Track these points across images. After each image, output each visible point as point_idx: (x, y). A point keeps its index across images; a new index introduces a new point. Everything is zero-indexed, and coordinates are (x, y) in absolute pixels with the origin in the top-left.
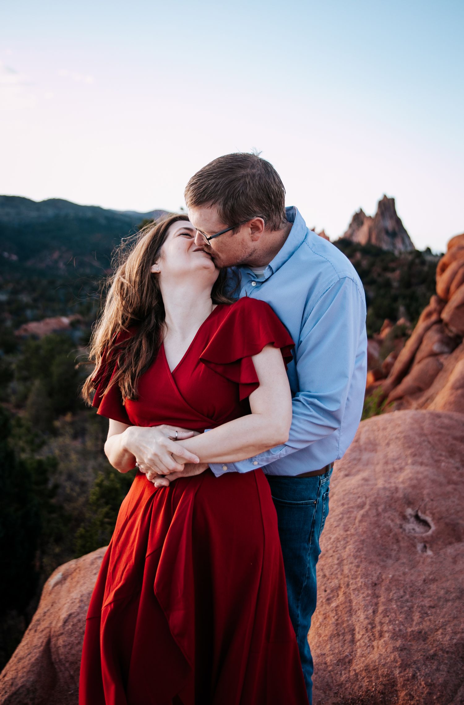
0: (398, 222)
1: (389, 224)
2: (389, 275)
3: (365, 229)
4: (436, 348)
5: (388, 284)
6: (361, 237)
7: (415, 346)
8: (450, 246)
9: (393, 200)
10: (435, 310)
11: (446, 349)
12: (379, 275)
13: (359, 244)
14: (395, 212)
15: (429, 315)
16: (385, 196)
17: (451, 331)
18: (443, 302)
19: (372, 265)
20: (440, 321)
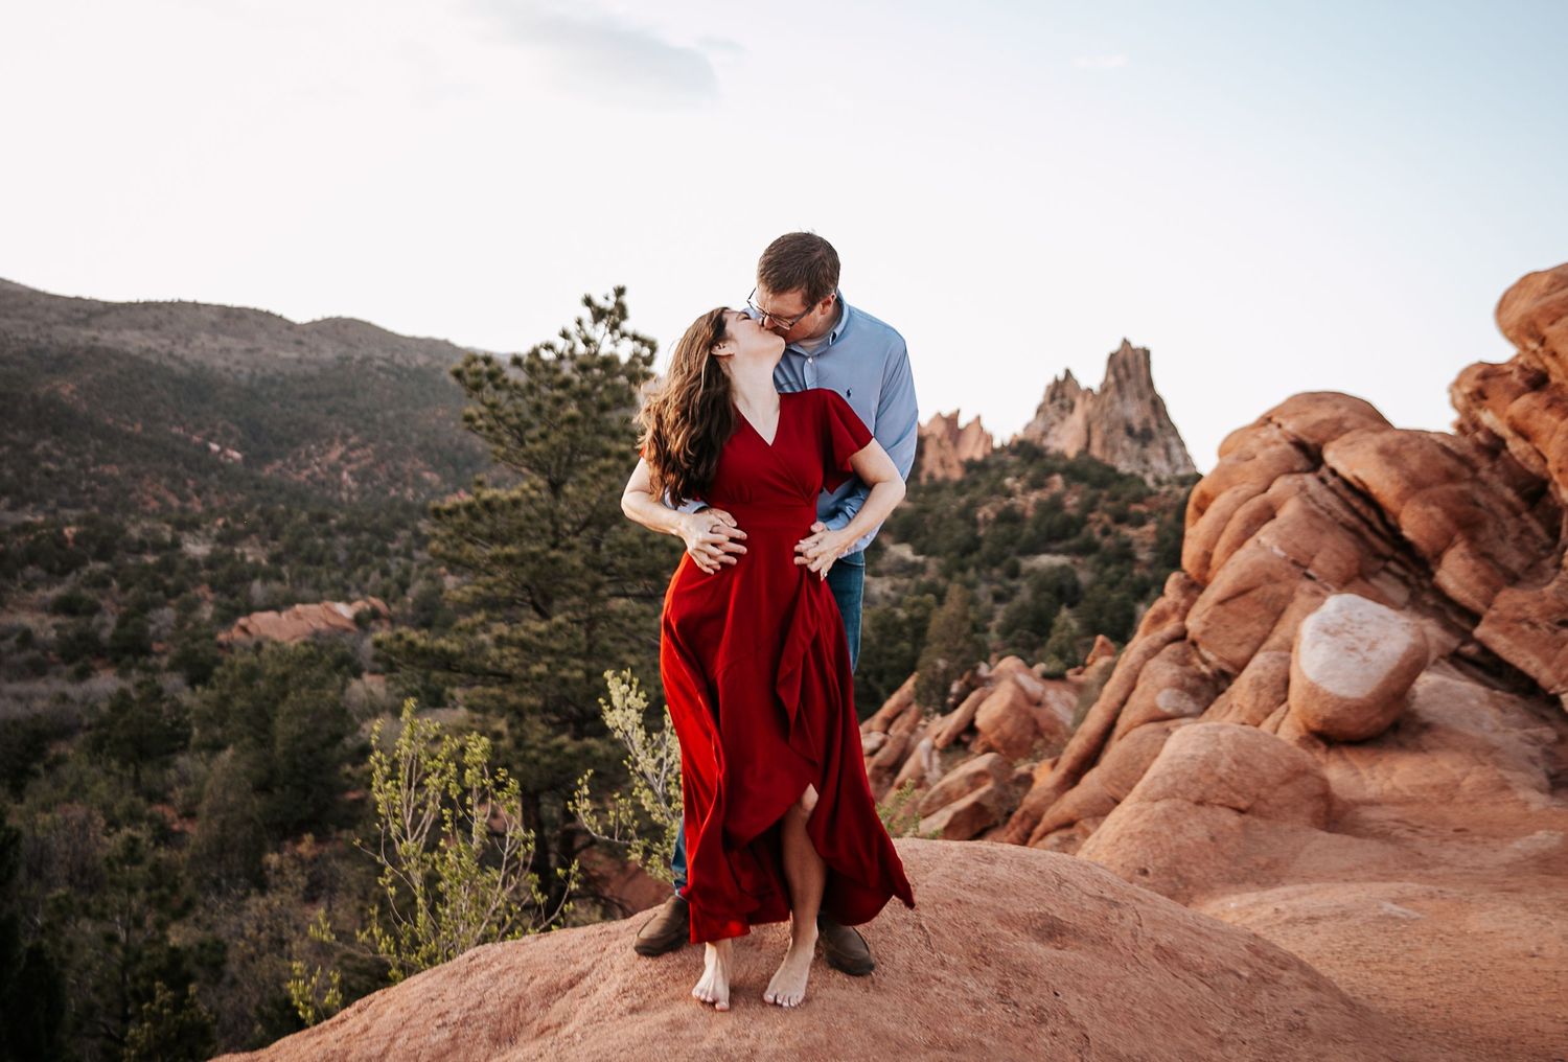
0: (1157, 405)
1: (1135, 412)
2: (1129, 532)
3: (1077, 419)
4: (1165, 701)
5: (1125, 554)
6: (1066, 441)
7: (1120, 695)
8: (1223, 451)
9: (1147, 353)
10: (1176, 608)
11: (1190, 707)
12: (1106, 532)
13: (1061, 456)
14: (1150, 384)
15: (1160, 619)
16: (1126, 343)
17: (1206, 662)
18: (1195, 587)
19: (1090, 506)
20: (1181, 636)
